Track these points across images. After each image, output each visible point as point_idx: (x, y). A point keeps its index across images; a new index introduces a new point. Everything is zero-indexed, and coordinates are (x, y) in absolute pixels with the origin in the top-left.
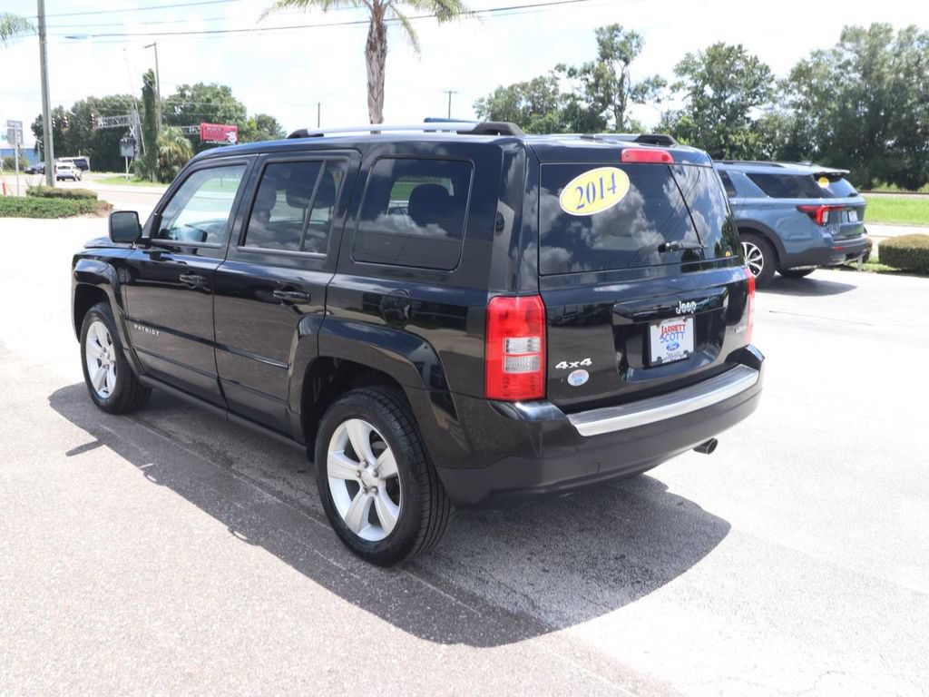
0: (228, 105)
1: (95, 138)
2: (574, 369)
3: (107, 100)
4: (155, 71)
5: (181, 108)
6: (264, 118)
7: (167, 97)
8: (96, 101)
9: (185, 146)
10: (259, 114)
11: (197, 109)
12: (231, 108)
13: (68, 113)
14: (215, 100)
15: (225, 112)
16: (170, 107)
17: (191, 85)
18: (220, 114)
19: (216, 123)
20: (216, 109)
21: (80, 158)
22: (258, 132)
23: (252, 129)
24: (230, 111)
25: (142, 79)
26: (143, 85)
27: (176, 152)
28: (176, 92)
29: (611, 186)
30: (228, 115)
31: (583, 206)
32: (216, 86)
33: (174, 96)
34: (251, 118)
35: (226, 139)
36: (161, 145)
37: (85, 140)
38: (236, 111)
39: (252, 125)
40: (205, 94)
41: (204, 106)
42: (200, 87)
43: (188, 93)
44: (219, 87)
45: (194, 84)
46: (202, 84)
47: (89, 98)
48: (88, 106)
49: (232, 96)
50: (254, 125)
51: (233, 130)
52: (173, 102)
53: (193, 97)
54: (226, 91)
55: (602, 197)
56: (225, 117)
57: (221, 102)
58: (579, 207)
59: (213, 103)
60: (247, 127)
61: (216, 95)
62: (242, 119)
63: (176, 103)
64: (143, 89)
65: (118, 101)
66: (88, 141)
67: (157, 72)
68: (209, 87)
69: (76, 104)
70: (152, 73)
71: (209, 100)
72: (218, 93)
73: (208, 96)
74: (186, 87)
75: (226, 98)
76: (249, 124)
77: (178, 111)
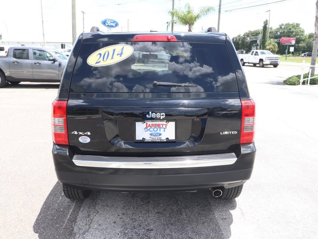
0: (298, 30)
1: (249, 45)
2: (81, 135)
3: (255, 31)
4: (268, 20)
5: (280, 33)
6: (312, 34)
7: (275, 29)
8: (251, 32)
9: (275, 46)
10: (310, 33)
11: (285, 33)
12: (299, 31)
13: (242, 37)
14: (293, 28)
15: (296, 33)
16: (276, 32)
17: (284, 24)
18: (294, 34)
19: (292, 37)
20: (293, 32)
21: (242, 50)
22: (308, 40)
23: (306, 39)
24: (298, 32)
25: (263, 23)
26: (263, 25)
27: (272, 48)
28: (278, 27)
29: (120, 53)
30: (297, 34)
31: (99, 62)
32: (294, 23)
33: (278, 28)
34: (306, 34)
35: (291, 43)
36: (267, 46)
37: (246, 45)
38: (301, 32)
39: (306, 37)
40: (289, 26)
41: (288, 31)
42: (288, 25)
43: (283, 27)
44: (295, 24)
45: (286, 23)
46: (289, 23)
47: (249, 31)
48: (248, 34)
49: (300, 27)
50: (307, 37)
51: (294, 39)
52: (277, 30)
53: (284, 28)
54: (298, 25)
55: (112, 58)
56: (296, 35)
57: (295, 29)
58: (97, 63)
59: (292, 30)
60: (304, 38)
61: (294, 27)
62: (302, 35)
63: (278, 31)
64: (263, 27)
65: (258, 31)
66: (247, 45)
67: (269, 20)
68: (291, 24)
69: (245, 33)
70: (267, 21)
71: (290, 29)
72: (294, 26)
73: (290, 27)
74: (283, 25)
75: (298, 27)
76: (305, 37)
77: (279, 33)
